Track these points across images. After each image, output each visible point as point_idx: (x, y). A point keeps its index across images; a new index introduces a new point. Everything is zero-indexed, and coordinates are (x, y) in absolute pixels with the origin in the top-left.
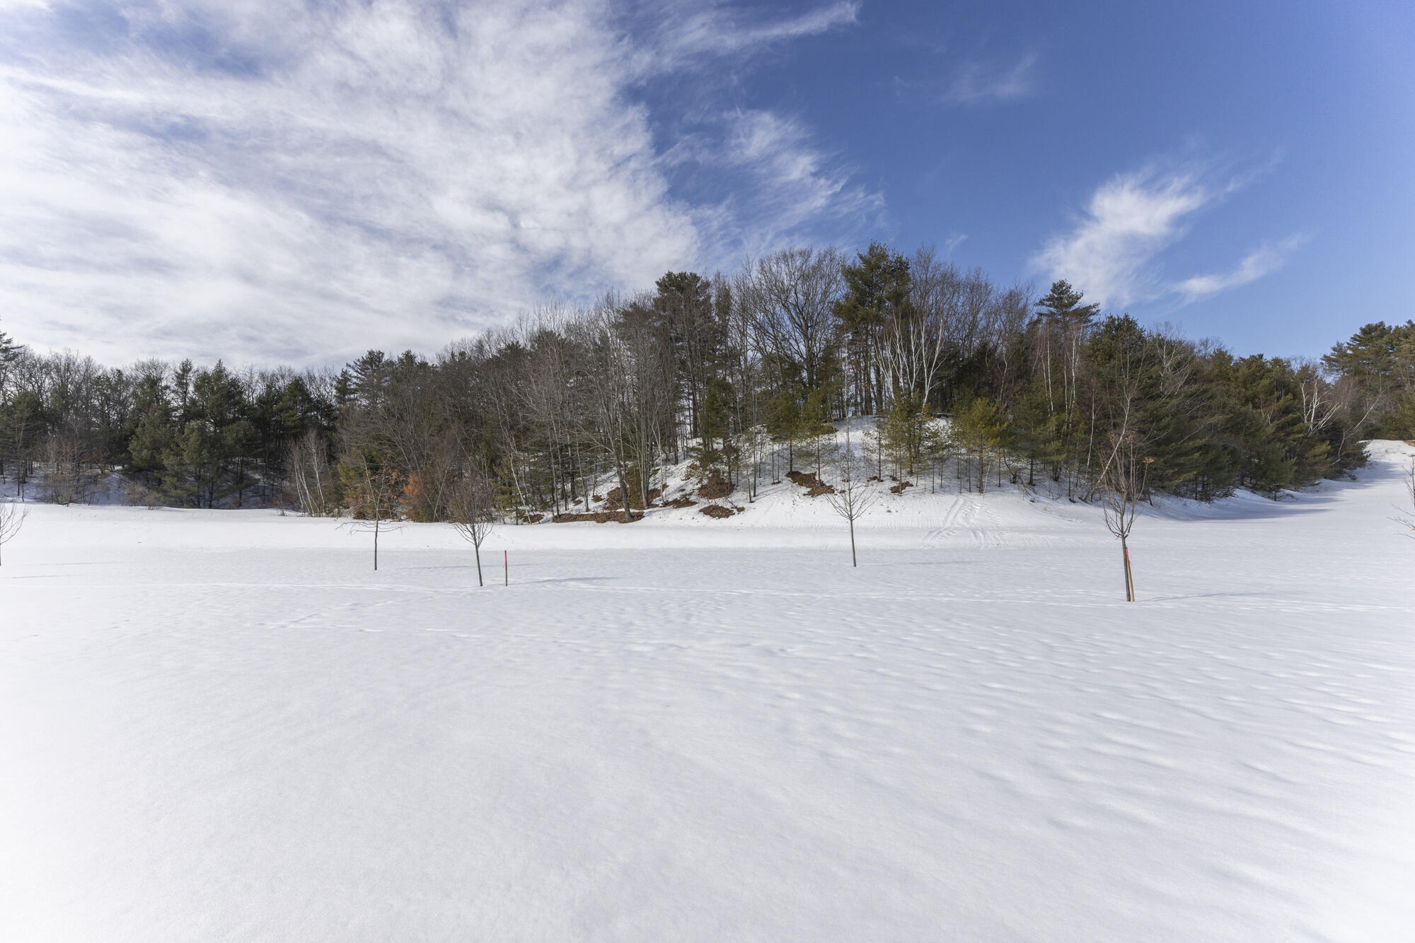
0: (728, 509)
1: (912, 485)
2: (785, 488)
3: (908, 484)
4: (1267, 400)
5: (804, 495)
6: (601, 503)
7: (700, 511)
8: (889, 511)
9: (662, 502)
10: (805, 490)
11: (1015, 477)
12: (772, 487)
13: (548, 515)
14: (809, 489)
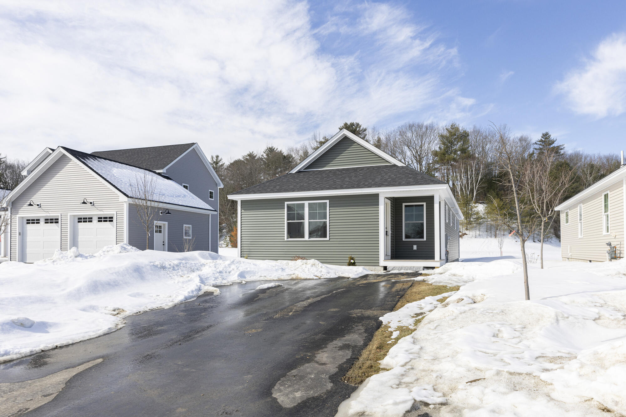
1: (467, 234)
3: (465, 234)
11: (511, 231)
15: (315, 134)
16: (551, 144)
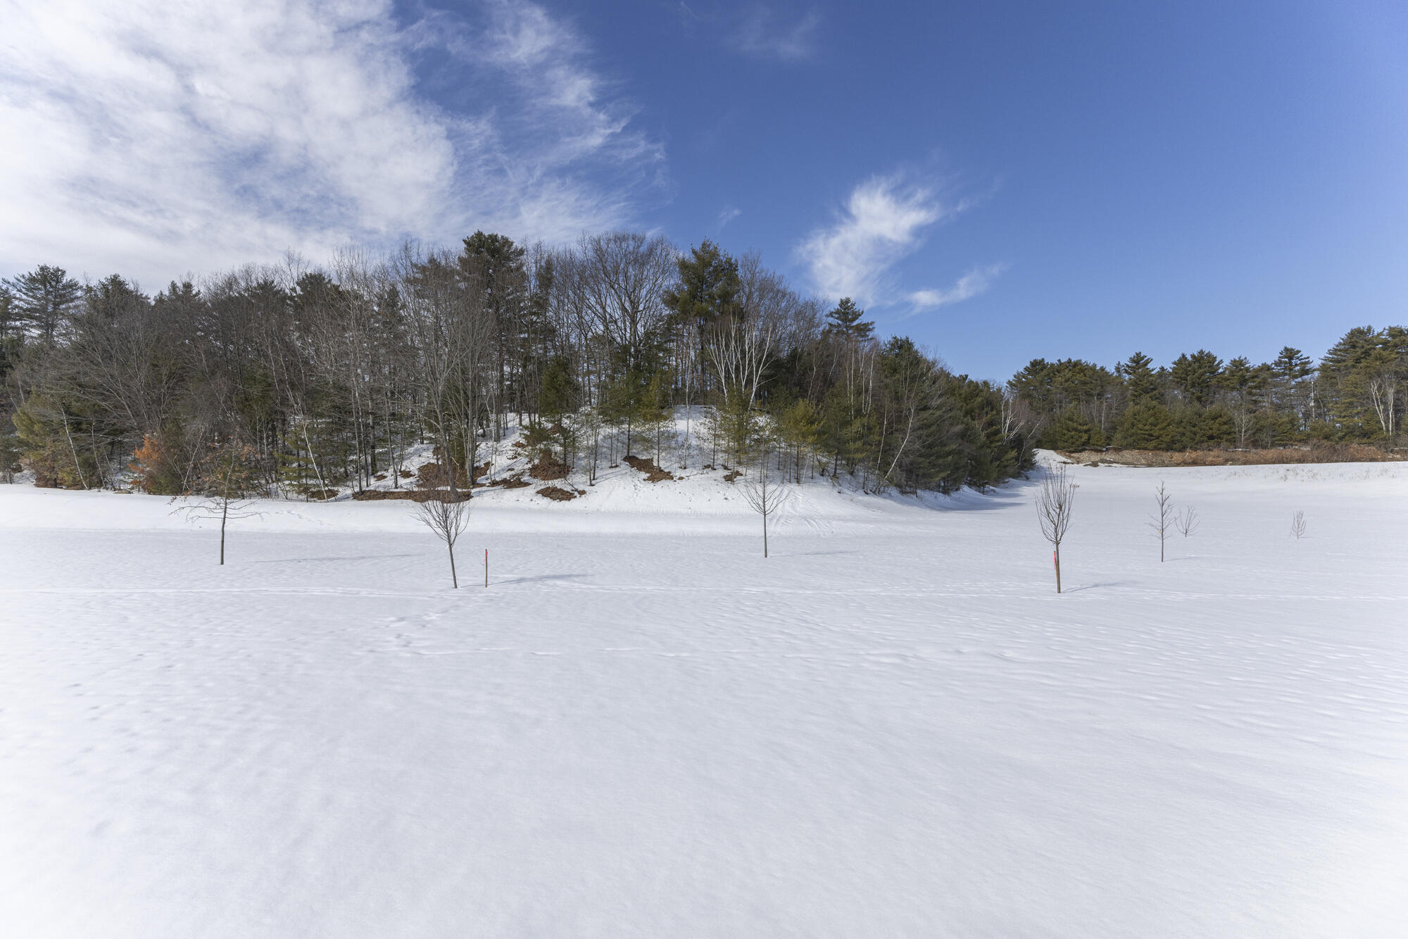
0: (568, 492)
2: (624, 472)
3: (738, 474)
4: (980, 414)
5: (644, 480)
6: (411, 479)
7: (538, 492)
8: (726, 499)
9: (489, 481)
10: (645, 475)
11: (823, 471)
12: (611, 471)
13: (344, 491)
14: (648, 475)
15: (407, 245)
16: (854, 319)
